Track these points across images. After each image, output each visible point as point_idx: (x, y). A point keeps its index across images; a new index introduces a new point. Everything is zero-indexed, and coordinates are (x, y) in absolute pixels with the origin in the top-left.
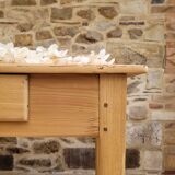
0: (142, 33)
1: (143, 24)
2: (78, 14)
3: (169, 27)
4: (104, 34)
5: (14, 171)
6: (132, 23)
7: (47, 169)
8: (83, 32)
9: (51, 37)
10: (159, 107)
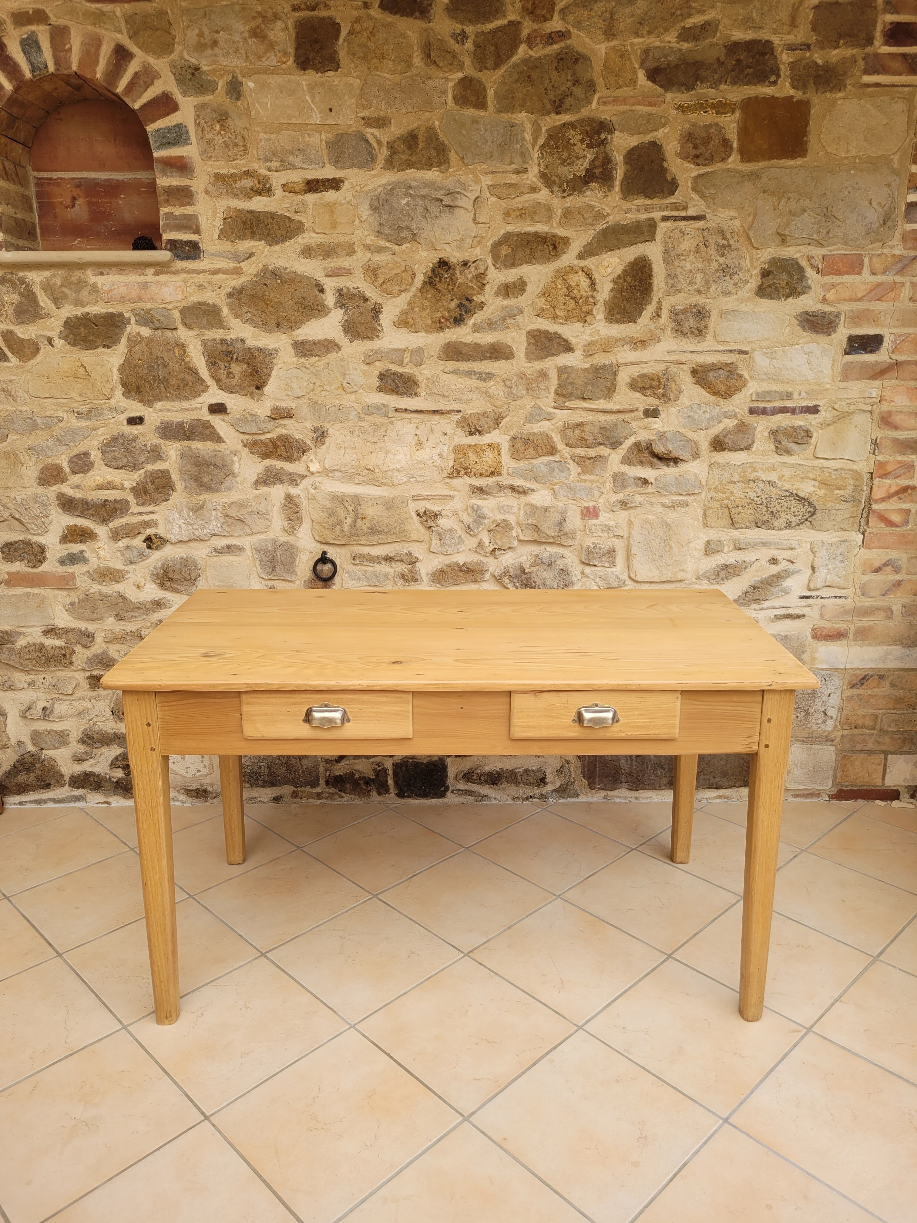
0: (808, 434)
1: (814, 410)
2: (633, 385)
3: (886, 421)
4: (703, 439)
5: (451, 798)
6: (783, 410)
7: (537, 791)
8: (643, 436)
9: (553, 451)
10: (838, 636)
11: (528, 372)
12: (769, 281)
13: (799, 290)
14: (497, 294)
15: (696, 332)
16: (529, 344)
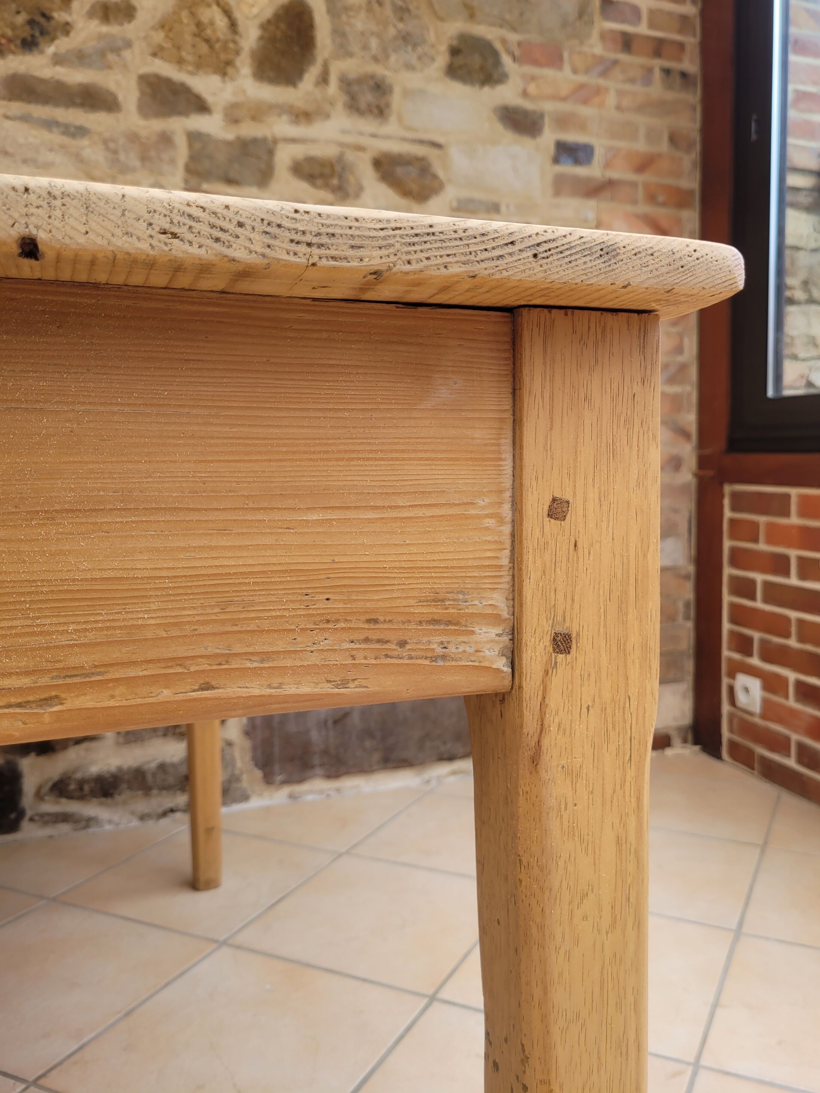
11: (143, 133)
12: (460, 60)
13: (495, 76)
14: (91, 14)
15: (376, 111)
16: (142, 93)
